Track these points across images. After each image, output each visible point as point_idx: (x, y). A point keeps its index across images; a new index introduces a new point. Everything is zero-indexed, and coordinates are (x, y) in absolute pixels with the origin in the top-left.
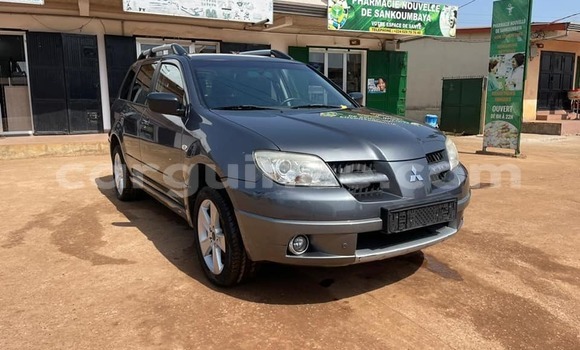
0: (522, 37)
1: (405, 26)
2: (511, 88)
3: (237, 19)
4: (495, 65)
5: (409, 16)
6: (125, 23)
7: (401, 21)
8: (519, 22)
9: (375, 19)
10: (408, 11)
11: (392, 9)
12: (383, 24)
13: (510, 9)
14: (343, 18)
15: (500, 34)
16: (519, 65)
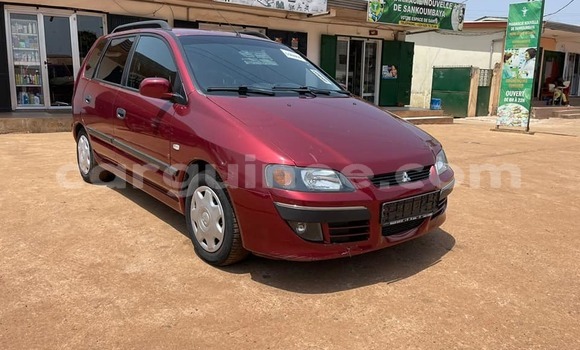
0: (535, 34)
1: (426, 20)
2: (524, 76)
3: (299, 11)
4: (509, 57)
5: (430, 12)
6: (190, 10)
7: (423, 16)
8: (533, 22)
9: (404, 14)
10: (428, 7)
11: (417, 5)
12: (409, 18)
13: (525, 11)
14: (379, 12)
15: (515, 31)
16: (532, 57)
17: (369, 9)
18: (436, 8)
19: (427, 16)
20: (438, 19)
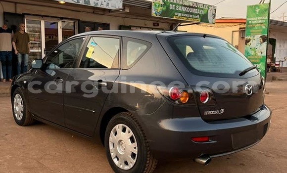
0: (265, 26)
1: (191, 16)
2: (260, 54)
4: (249, 41)
5: (194, 10)
7: (189, 13)
8: (263, 18)
9: (177, 11)
10: (192, 7)
11: (185, 6)
12: (180, 14)
13: (258, 10)
14: (160, 9)
15: (252, 24)
16: (264, 41)
17: (153, 7)
18: (197, 8)
19: (192, 14)
20: (200, 15)
